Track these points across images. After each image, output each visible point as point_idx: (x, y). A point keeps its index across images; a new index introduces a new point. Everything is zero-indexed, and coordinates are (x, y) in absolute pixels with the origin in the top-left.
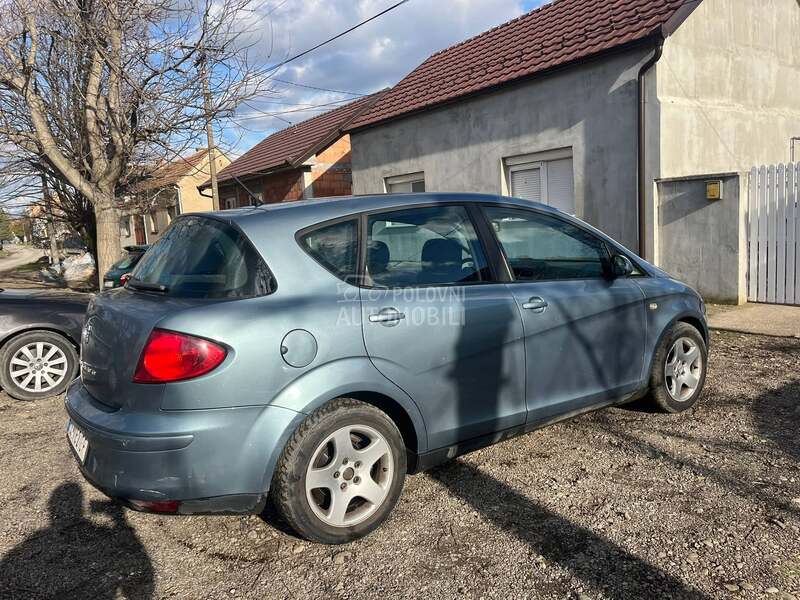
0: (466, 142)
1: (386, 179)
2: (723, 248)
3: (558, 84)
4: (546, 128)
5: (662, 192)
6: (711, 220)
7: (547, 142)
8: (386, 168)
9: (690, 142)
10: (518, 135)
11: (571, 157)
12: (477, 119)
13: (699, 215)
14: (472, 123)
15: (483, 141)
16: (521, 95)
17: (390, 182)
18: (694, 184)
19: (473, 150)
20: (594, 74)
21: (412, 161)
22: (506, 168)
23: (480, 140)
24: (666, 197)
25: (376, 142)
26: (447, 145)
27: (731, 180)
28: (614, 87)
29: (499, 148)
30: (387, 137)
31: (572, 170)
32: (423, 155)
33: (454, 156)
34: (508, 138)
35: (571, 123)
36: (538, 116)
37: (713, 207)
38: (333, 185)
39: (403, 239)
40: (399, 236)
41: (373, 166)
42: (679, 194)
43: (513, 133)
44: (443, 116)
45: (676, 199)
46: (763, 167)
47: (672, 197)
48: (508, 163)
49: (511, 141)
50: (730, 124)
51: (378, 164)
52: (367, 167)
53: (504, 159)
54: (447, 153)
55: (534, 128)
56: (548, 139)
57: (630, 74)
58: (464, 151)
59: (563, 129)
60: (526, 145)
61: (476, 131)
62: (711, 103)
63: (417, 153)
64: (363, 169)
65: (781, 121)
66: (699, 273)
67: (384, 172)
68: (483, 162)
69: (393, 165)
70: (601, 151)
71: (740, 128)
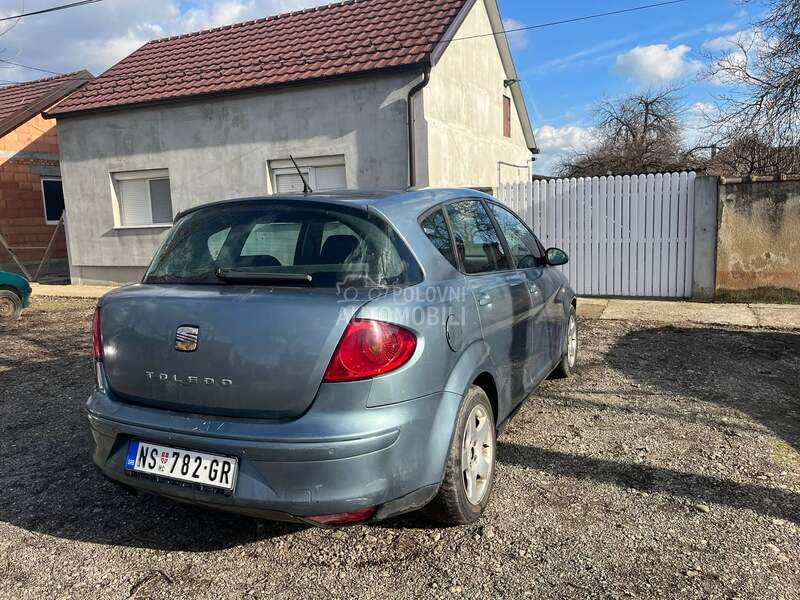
0: (223, 141)
1: (112, 174)
3: (327, 94)
4: (315, 134)
7: (318, 148)
8: (114, 161)
9: (445, 159)
10: (286, 139)
11: (344, 165)
12: (236, 118)
14: (230, 122)
15: (244, 142)
16: (287, 100)
17: (117, 177)
19: (231, 150)
20: (365, 89)
21: (151, 156)
22: (272, 170)
23: (239, 140)
25: (98, 132)
26: (198, 142)
28: (385, 104)
29: (265, 150)
30: (114, 126)
31: (345, 177)
32: (168, 149)
33: (208, 155)
34: (273, 140)
35: (342, 133)
36: (307, 122)
38: (17, 177)
39: (140, 242)
40: (135, 238)
41: (94, 157)
43: (280, 136)
44: (191, 111)
46: (508, 184)
48: (273, 165)
49: (277, 144)
50: (466, 146)
51: (102, 156)
52: (83, 158)
53: (269, 162)
54: (199, 151)
55: (302, 133)
56: (317, 146)
57: (400, 94)
58: (221, 149)
59: (334, 137)
60: (294, 149)
61: (234, 131)
62: (455, 126)
63: (157, 147)
64: (76, 160)
65: (493, 147)
67: (111, 166)
68: (245, 164)
69: (124, 158)
70: (373, 161)
71: (471, 151)
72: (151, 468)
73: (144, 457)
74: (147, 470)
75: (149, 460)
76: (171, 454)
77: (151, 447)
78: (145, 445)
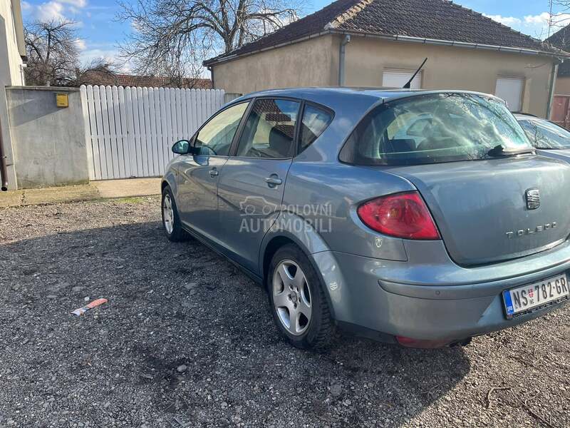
2: (73, 144)
5: (10, 97)
6: (61, 123)
13: (49, 118)
18: (42, 93)
24: (15, 102)
27: (74, 94)
37: (61, 112)
42: (28, 101)
45: (25, 104)
47: (21, 102)
66: (55, 164)
72: (525, 305)
73: (517, 300)
74: (524, 308)
75: (522, 300)
76: (534, 289)
77: (519, 290)
78: (515, 291)
